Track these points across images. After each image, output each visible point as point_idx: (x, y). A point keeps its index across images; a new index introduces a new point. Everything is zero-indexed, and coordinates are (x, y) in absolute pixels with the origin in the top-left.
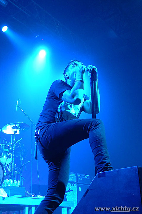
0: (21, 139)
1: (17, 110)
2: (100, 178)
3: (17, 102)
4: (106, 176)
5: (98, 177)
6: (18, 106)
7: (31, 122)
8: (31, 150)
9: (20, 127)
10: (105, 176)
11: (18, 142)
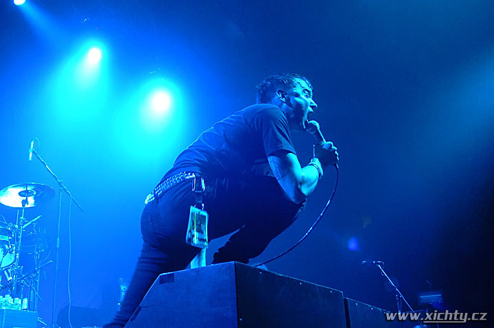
0: (39, 217)
1: (30, 159)
2: (163, 285)
3: (32, 143)
4: (175, 280)
5: (161, 283)
6: (33, 152)
7: (60, 183)
8: (57, 241)
9: (35, 193)
10: (173, 281)
11: (32, 223)
